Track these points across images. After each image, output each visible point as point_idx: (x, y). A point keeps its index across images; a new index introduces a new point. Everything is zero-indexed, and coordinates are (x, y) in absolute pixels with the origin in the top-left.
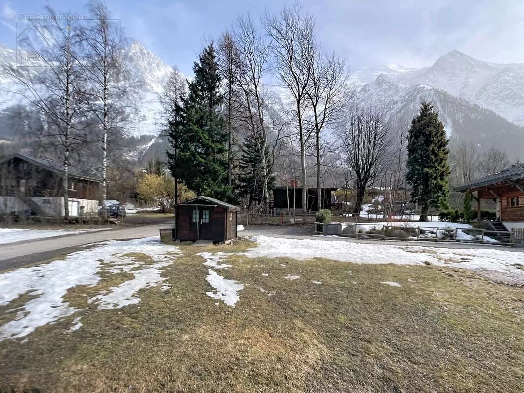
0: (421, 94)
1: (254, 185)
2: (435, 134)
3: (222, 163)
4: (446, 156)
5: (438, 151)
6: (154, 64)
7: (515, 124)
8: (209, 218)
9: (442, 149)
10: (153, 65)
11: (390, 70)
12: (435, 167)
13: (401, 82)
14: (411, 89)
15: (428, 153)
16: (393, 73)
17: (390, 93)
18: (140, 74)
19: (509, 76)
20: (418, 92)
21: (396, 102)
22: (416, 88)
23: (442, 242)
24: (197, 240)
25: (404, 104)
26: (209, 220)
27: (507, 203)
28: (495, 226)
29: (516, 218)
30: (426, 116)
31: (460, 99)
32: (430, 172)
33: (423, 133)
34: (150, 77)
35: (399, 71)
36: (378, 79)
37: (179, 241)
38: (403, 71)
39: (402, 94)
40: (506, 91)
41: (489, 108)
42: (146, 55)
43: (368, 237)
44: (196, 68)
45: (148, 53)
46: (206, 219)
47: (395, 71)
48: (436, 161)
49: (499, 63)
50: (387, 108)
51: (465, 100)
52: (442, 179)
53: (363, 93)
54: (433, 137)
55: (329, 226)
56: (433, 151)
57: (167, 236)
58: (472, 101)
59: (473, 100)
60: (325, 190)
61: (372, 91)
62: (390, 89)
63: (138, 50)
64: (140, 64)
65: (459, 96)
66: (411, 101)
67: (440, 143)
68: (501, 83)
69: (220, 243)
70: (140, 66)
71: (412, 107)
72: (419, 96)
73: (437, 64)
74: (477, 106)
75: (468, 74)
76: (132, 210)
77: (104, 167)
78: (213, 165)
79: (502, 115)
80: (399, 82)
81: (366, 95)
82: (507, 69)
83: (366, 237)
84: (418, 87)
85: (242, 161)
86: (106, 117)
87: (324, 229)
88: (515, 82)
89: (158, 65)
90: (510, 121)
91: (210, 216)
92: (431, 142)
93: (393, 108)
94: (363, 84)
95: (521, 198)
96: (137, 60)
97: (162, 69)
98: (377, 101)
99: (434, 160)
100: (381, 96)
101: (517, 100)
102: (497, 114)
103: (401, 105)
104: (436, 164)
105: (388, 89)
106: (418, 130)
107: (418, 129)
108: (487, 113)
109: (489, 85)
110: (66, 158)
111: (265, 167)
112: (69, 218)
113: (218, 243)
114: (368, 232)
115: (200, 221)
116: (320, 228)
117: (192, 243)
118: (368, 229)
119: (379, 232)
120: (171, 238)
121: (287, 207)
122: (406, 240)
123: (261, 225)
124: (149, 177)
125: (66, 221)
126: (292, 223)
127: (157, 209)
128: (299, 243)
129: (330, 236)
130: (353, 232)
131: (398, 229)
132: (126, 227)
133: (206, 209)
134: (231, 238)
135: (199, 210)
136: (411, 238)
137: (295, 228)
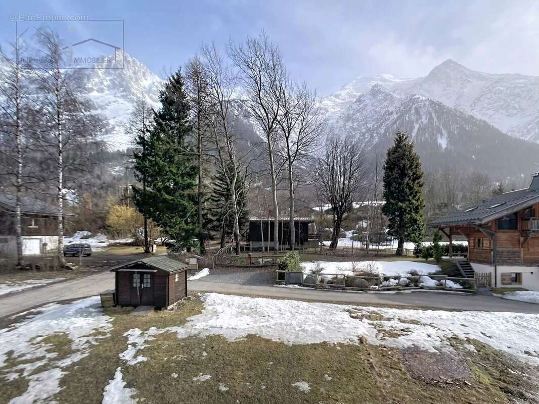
0: (416, 104)
1: (222, 224)
2: (410, 167)
3: (191, 198)
4: (420, 189)
5: (413, 184)
6: (140, 72)
7: (509, 134)
8: (151, 283)
9: (417, 182)
10: (139, 74)
11: (385, 80)
12: (409, 201)
13: (397, 92)
14: (407, 99)
15: (402, 186)
16: (388, 83)
17: (385, 104)
18: (125, 83)
19: (502, 87)
20: (413, 102)
21: (392, 113)
22: (411, 99)
23: (405, 290)
24: (139, 306)
25: (399, 114)
26: (151, 285)
27: (474, 243)
28: (462, 267)
29: (482, 259)
30: (400, 147)
31: (455, 110)
32: (404, 207)
33: (398, 165)
34: (136, 87)
35: (394, 80)
36: (373, 89)
37: (120, 306)
38: (398, 81)
39: (397, 104)
40: (500, 102)
41: (484, 118)
42: (131, 63)
43: (330, 288)
44: (163, 97)
45: (134, 61)
46: (147, 283)
47: (390, 81)
48: (410, 195)
49: (494, 73)
50: (382, 119)
51: (460, 111)
52: (417, 212)
53: (358, 103)
54: (407, 170)
55: (291, 274)
56: (408, 184)
57: (109, 301)
58: (466, 111)
59: (468, 111)
60: (301, 223)
61: (367, 101)
62: (385, 100)
64: (125, 73)
65: (455, 106)
66: (407, 112)
67: (415, 176)
68: (495, 94)
69: (162, 308)
70: (125, 75)
71: (407, 118)
72: (414, 106)
73: (432, 74)
74: (472, 117)
75: (462, 84)
76: (104, 242)
77: (60, 209)
78: (180, 202)
79: (496, 126)
80: (394, 92)
81: (361, 106)
82: (500, 79)
83: (327, 287)
84: (413, 98)
85: (214, 195)
86: (61, 155)
87: (286, 277)
88: (508, 92)
89: (144, 74)
90: (504, 132)
91: (151, 280)
92: (406, 175)
93: (389, 119)
94: (358, 94)
95: (486, 240)
96: (122, 69)
97: (149, 78)
98: (373, 112)
99: (408, 193)
100: (376, 106)
101: (511, 110)
102: (491, 124)
103: (397, 116)
104: (410, 198)
105: (383, 99)
106: (392, 163)
107: (392, 161)
108: (481, 123)
109: (483, 95)
110: (18, 200)
111: (235, 203)
112: (23, 262)
113: (160, 310)
114: (329, 281)
115: (141, 286)
116: (282, 276)
117: (132, 311)
118: (330, 277)
119: (341, 281)
120: (112, 303)
121: (261, 241)
122: (366, 290)
123: (228, 267)
124: (119, 209)
125: (19, 267)
126: (260, 265)
127: (130, 241)
128: (248, 305)
129: (291, 286)
130: (314, 282)
131: (359, 278)
132: (83, 274)
133: (147, 273)
134: (178, 300)
135: (139, 275)
136: (372, 288)
137: (263, 271)
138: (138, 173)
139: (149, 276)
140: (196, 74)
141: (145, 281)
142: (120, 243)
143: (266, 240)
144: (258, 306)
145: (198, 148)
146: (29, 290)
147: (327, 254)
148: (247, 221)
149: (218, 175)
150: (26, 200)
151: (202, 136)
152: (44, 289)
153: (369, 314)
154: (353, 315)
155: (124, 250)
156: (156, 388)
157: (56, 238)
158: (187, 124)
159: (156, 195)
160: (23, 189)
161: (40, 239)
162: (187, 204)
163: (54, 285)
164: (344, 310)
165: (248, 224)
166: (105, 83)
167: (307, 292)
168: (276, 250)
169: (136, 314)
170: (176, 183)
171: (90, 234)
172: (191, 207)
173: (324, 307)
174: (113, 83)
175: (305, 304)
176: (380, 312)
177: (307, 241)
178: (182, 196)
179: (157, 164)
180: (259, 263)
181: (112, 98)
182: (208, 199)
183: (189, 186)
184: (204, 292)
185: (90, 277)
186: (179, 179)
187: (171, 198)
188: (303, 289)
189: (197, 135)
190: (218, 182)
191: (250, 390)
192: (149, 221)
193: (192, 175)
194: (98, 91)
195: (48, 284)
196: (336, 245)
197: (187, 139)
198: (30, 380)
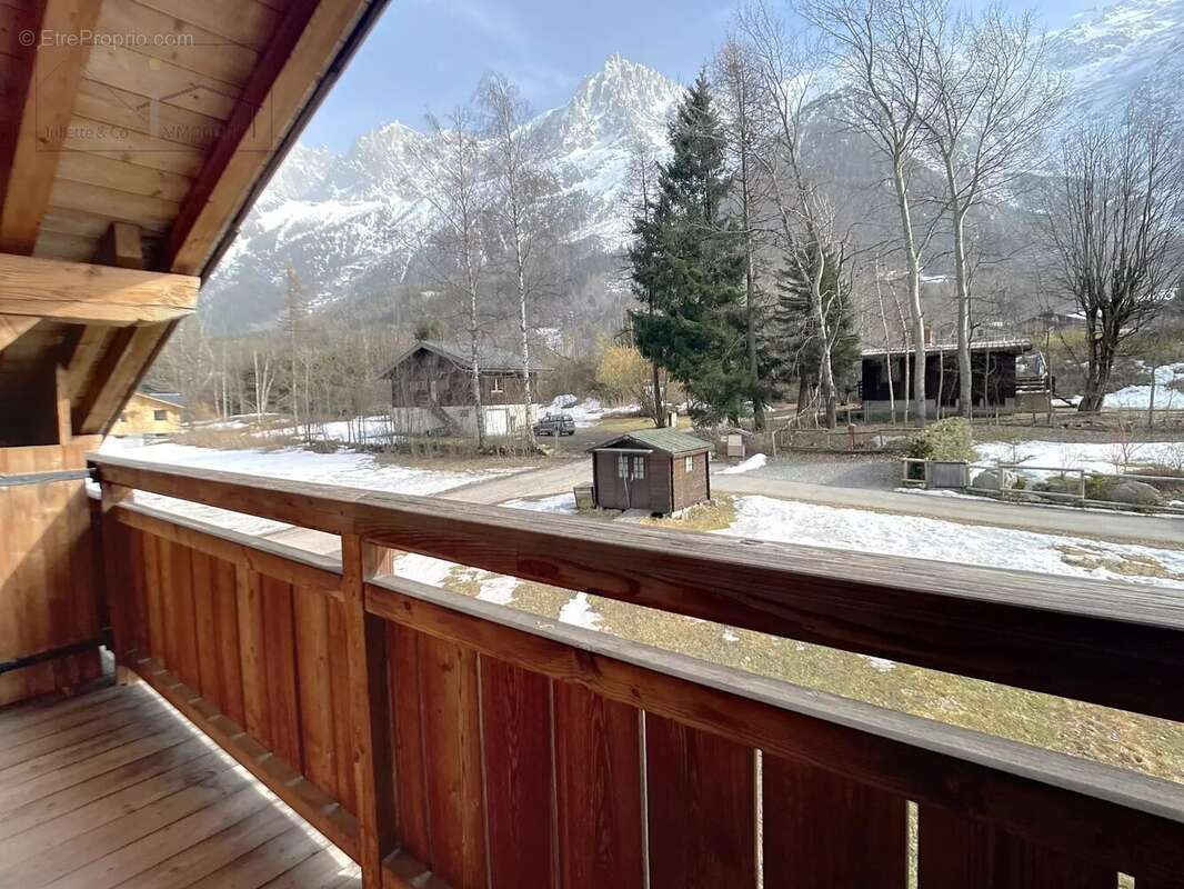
3: (733, 321)
6: (650, 89)
8: (644, 471)
10: (648, 92)
18: (624, 118)
24: (627, 508)
26: (645, 475)
34: (644, 119)
37: (602, 508)
42: (634, 75)
43: (1039, 499)
44: (674, 134)
45: (638, 70)
46: (639, 472)
55: (938, 466)
57: (586, 498)
63: (617, 70)
64: (624, 98)
69: (663, 515)
70: (624, 102)
76: (595, 412)
77: (525, 360)
78: (711, 330)
83: (1032, 498)
85: (781, 309)
86: (522, 274)
87: (927, 473)
89: (657, 89)
91: (644, 467)
96: (618, 93)
110: (474, 352)
111: (823, 321)
112: (486, 444)
113: (661, 517)
114: (1039, 485)
115: (630, 477)
116: (916, 472)
117: (618, 515)
118: (1042, 477)
119: (1075, 487)
120: (590, 502)
121: (889, 399)
122: (1152, 511)
123: (806, 452)
124: (616, 354)
125: (481, 451)
126: (875, 449)
127: (636, 408)
128: (820, 521)
129: (937, 493)
130: (996, 484)
131: (1134, 479)
132: (561, 461)
133: (639, 455)
134: (693, 503)
135: (626, 458)
136: (1175, 506)
137: (881, 460)
138: (638, 286)
139: (642, 460)
140: (734, 70)
141: (636, 469)
142: (620, 414)
143: (899, 396)
144: (843, 524)
145: (745, 219)
146: (491, 481)
147: (1066, 426)
148: (857, 357)
149: (787, 268)
150: (485, 350)
151: (752, 194)
152: (509, 480)
153: (1122, 560)
154: (1070, 557)
155: (626, 425)
156: (628, 618)
157: (522, 407)
158: (721, 178)
159: (668, 321)
160: (479, 334)
161: (507, 410)
162: (724, 333)
163: (520, 476)
164: (1053, 547)
165: (858, 364)
166: (593, 128)
167: (970, 506)
168: (919, 417)
169: (622, 520)
170: (704, 296)
171: (574, 399)
172: (733, 339)
173: (997, 536)
174: (607, 124)
175: (951, 527)
176: (1159, 560)
177: (1013, 395)
178: (715, 318)
179: (668, 265)
180: (875, 446)
181: (606, 153)
182: (770, 319)
183: (726, 299)
184: (740, 494)
185: (569, 466)
186: (710, 289)
187: (694, 324)
188: (965, 499)
189: (742, 194)
190: (789, 282)
191: (773, 648)
192: (660, 370)
193: (735, 274)
194: (582, 146)
195: (513, 475)
196: (1099, 404)
197: (723, 205)
198: (482, 585)
